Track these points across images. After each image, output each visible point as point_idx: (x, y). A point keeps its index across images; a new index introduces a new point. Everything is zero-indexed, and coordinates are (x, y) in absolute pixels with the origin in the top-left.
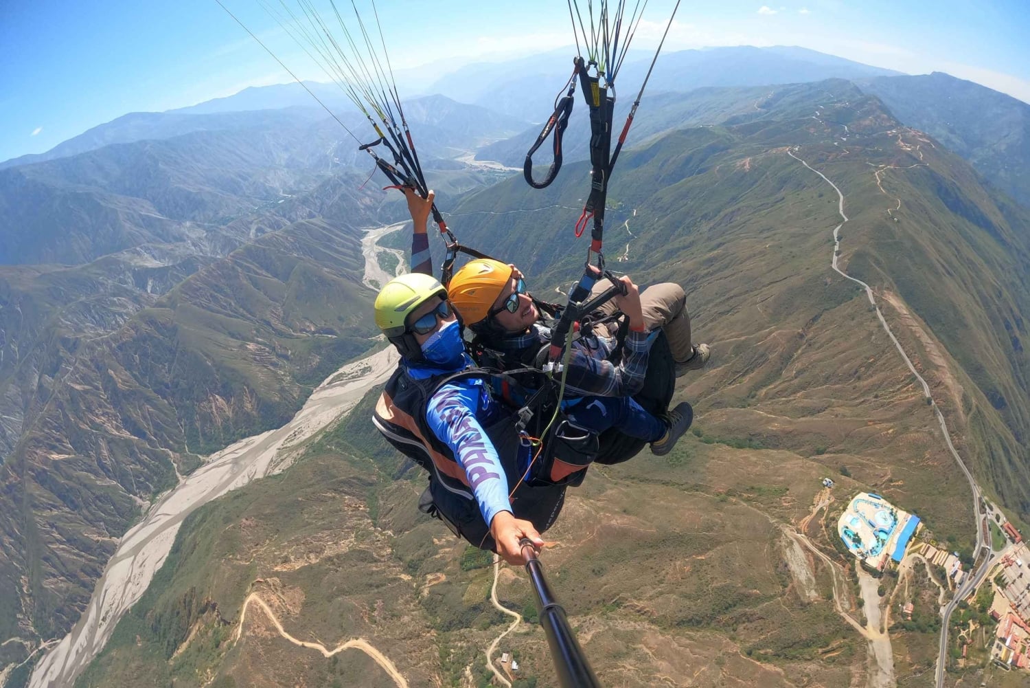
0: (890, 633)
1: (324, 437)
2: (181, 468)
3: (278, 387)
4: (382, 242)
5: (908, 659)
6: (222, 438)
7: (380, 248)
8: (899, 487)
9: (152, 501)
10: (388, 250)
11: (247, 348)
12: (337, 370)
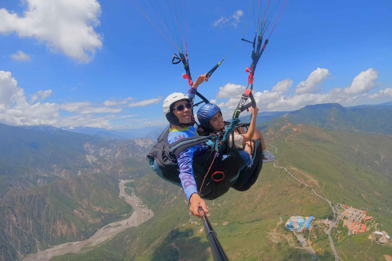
0: (312, 246)
1: (102, 246)
2: (40, 247)
3: (84, 226)
4: (126, 185)
5: (320, 249)
6: (59, 240)
7: (125, 187)
8: (305, 212)
9: (25, 256)
10: (128, 187)
11: (73, 211)
12: (107, 224)
